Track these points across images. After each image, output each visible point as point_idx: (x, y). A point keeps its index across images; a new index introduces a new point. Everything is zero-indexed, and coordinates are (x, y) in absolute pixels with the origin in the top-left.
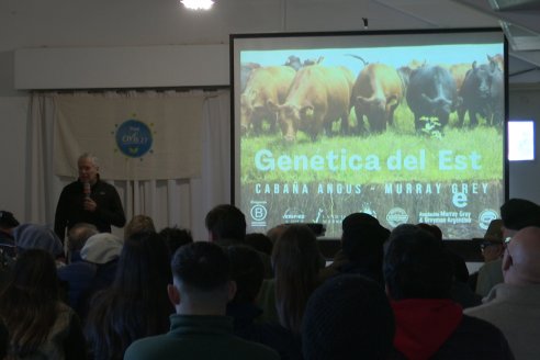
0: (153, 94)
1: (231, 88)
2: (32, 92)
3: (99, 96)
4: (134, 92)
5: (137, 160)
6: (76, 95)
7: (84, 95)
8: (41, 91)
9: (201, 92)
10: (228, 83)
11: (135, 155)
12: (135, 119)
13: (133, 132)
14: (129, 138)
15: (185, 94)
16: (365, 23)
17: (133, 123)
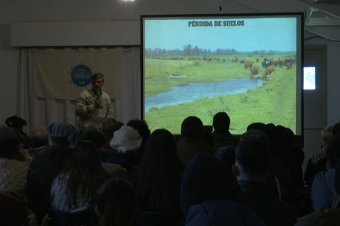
0: (93, 50)
1: (141, 46)
2: (21, 48)
3: (61, 50)
4: (82, 48)
7: (51, 50)
8: (27, 48)
9: (121, 49)
10: (139, 43)
11: (82, 86)
12: (82, 64)
13: (81, 72)
14: (79, 76)
15: (112, 50)
16: (221, 9)
17: (81, 67)
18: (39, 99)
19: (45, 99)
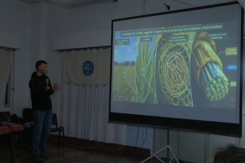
0: (95, 50)
4: (89, 49)
5: (88, 76)
6: (72, 51)
12: (89, 60)
13: (88, 66)
14: (86, 68)
17: (88, 62)
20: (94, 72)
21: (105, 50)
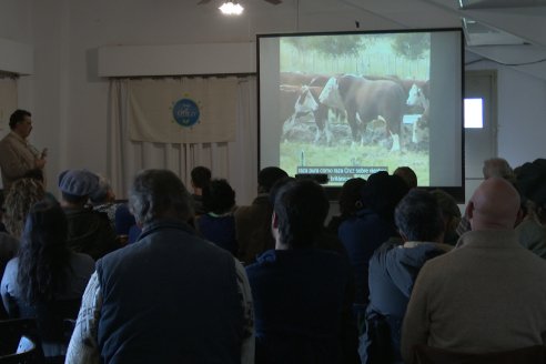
0: (199, 80)
1: (257, 74)
2: (111, 78)
3: (160, 81)
4: (186, 78)
5: (188, 129)
6: (143, 80)
7: (149, 80)
8: (118, 78)
9: (235, 78)
10: (255, 71)
11: (186, 125)
12: (187, 98)
13: (185, 108)
14: (183, 112)
15: (223, 80)
16: (358, 24)
17: (185, 101)
18: (134, 142)
19: (141, 143)
20: (200, 119)
21: (221, 79)
